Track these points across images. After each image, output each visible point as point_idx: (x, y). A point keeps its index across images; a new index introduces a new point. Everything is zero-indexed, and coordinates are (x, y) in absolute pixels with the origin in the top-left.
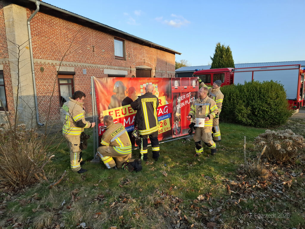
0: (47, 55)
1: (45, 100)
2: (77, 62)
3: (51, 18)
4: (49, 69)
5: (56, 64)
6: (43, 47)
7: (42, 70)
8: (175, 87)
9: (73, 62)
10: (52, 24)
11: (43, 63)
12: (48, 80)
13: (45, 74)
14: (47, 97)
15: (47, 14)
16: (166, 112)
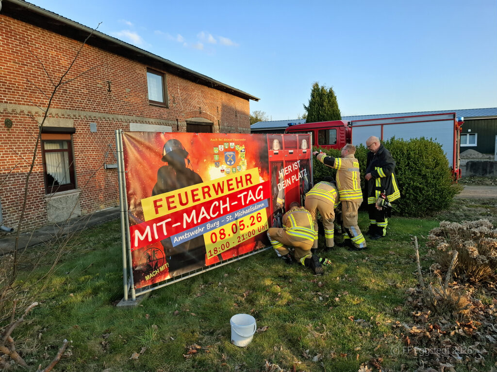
0: (19, 96)
1: (15, 182)
2: (79, 110)
3: (27, 27)
4: (23, 122)
5: (36, 113)
6: (11, 81)
7: (8, 124)
8: (275, 152)
9: (70, 109)
10: (28, 38)
11: (10, 110)
12: (20, 143)
13: (16, 133)
14: (19, 177)
15: (18, 19)
16: (261, 198)
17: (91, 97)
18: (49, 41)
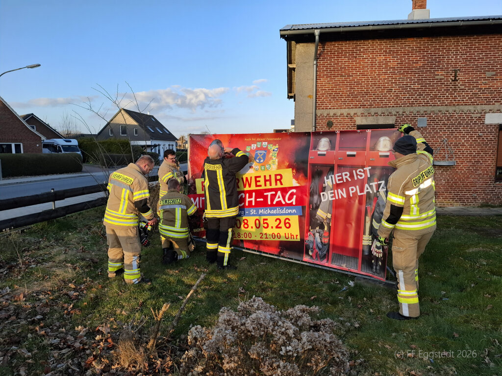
0: (342, 102)
2: (405, 106)
3: (357, 44)
4: (342, 123)
5: (355, 114)
6: (336, 91)
7: (330, 125)
8: (319, 153)
9: (393, 107)
10: (356, 53)
16: (292, 202)
17: (424, 90)
18: (378, 49)
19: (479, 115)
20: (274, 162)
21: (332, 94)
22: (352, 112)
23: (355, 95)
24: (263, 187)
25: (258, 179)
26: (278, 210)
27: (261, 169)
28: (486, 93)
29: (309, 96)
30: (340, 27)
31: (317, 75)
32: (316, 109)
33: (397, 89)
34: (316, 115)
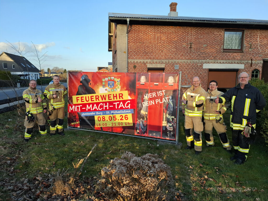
2: (169, 59)
3: (147, 27)
4: (140, 66)
5: (147, 62)
7: (135, 67)
8: (141, 83)
9: (164, 59)
10: (147, 32)
13: (137, 70)
16: (128, 107)
17: (177, 52)
18: (157, 31)
19: (201, 64)
20: (118, 87)
21: (136, 51)
22: (145, 61)
23: (147, 53)
24: (113, 100)
25: (110, 96)
26: (121, 111)
27: (112, 91)
28: (203, 54)
29: (124, 52)
30: (139, 18)
31: (128, 42)
32: (128, 59)
33: (166, 51)
34: (128, 62)
